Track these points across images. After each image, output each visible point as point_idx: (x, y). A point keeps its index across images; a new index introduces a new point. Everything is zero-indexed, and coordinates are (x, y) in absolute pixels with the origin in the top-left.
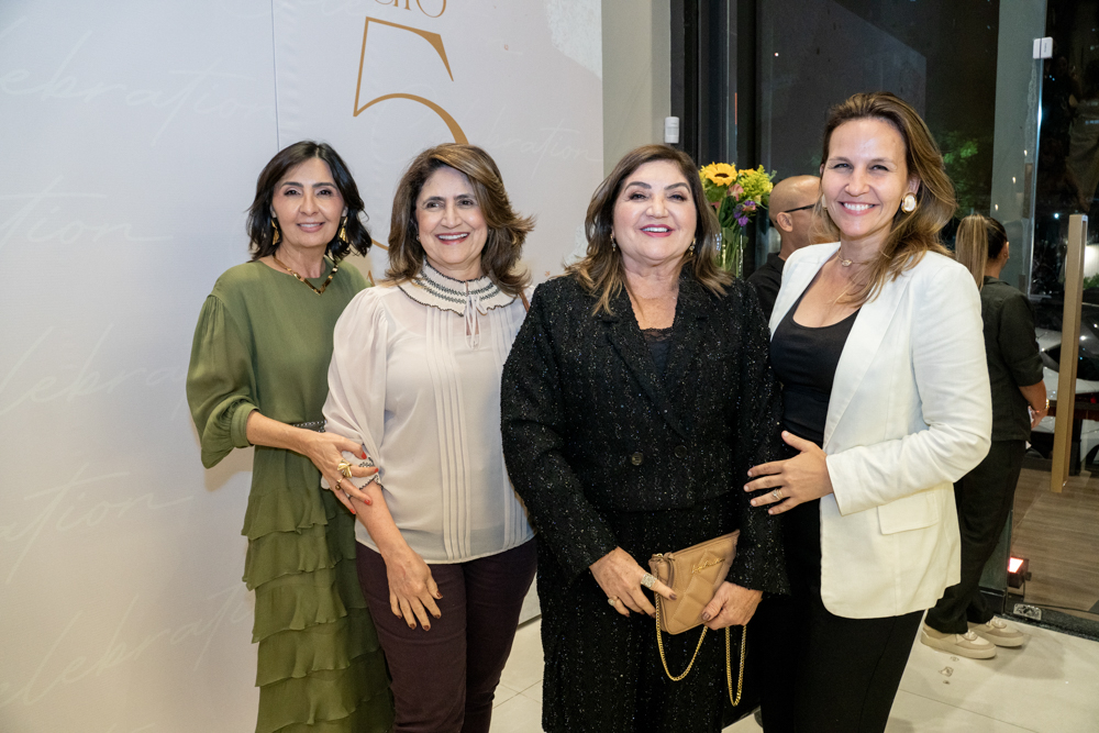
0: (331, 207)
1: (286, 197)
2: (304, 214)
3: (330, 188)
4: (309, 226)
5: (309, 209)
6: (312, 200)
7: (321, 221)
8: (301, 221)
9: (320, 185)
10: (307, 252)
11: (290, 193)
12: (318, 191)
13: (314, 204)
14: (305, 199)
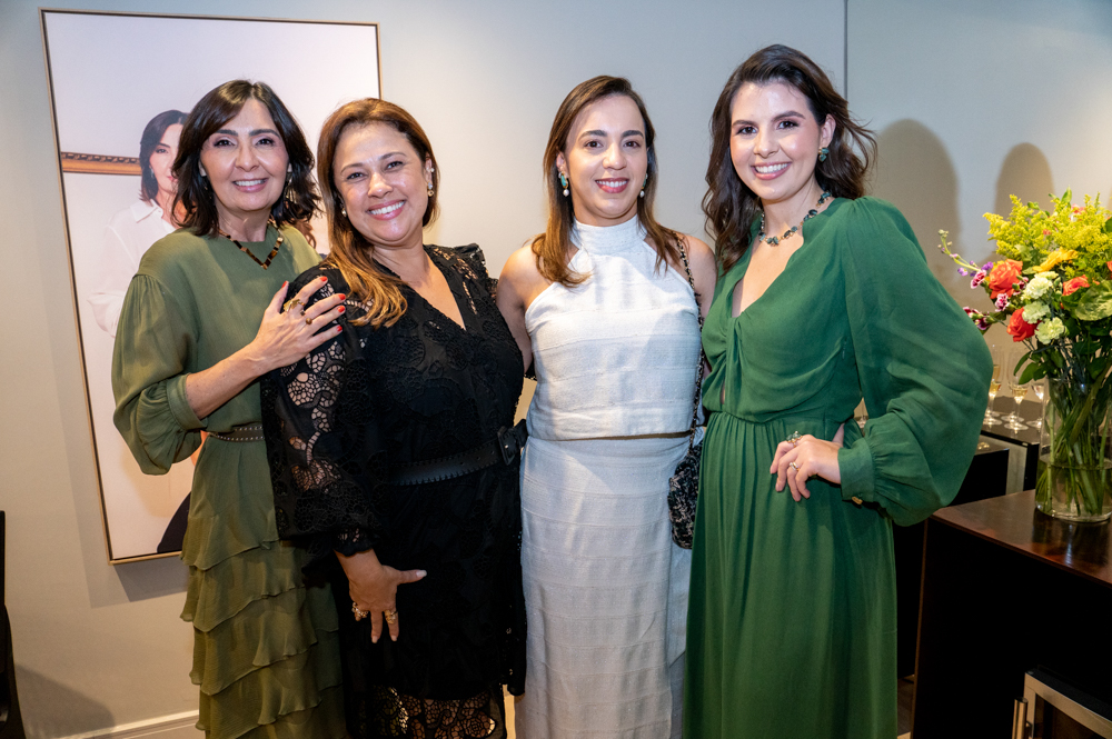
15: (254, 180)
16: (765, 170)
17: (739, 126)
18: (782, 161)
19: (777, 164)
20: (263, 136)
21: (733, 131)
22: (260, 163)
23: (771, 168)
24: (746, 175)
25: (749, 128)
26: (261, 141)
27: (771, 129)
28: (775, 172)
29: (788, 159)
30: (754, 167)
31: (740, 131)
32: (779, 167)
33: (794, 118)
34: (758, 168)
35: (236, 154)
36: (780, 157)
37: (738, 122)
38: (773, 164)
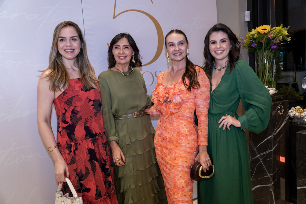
0: (128, 52)
1: (115, 49)
2: (120, 54)
3: (128, 46)
4: (122, 57)
5: (121, 53)
6: (123, 49)
7: (125, 56)
8: (119, 56)
9: (125, 45)
10: (122, 65)
11: (116, 48)
12: (124, 47)
13: (123, 51)
14: (121, 50)
15: (123, 56)
16: (218, 52)
17: (212, 42)
18: (222, 50)
19: (221, 51)
20: (126, 46)
21: (210, 43)
22: (125, 53)
23: (220, 52)
24: (213, 54)
25: (214, 42)
26: (125, 48)
27: (220, 42)
28: (220, 53)
29: (224, 50)
30: (215, 52)
31: (212, 43)
32: (222, 51)
33: (225, 40)
34: (216, 52)
35: (119, 50)
36: (222, 49)
37: (212, 41)
38: (220, 51)
